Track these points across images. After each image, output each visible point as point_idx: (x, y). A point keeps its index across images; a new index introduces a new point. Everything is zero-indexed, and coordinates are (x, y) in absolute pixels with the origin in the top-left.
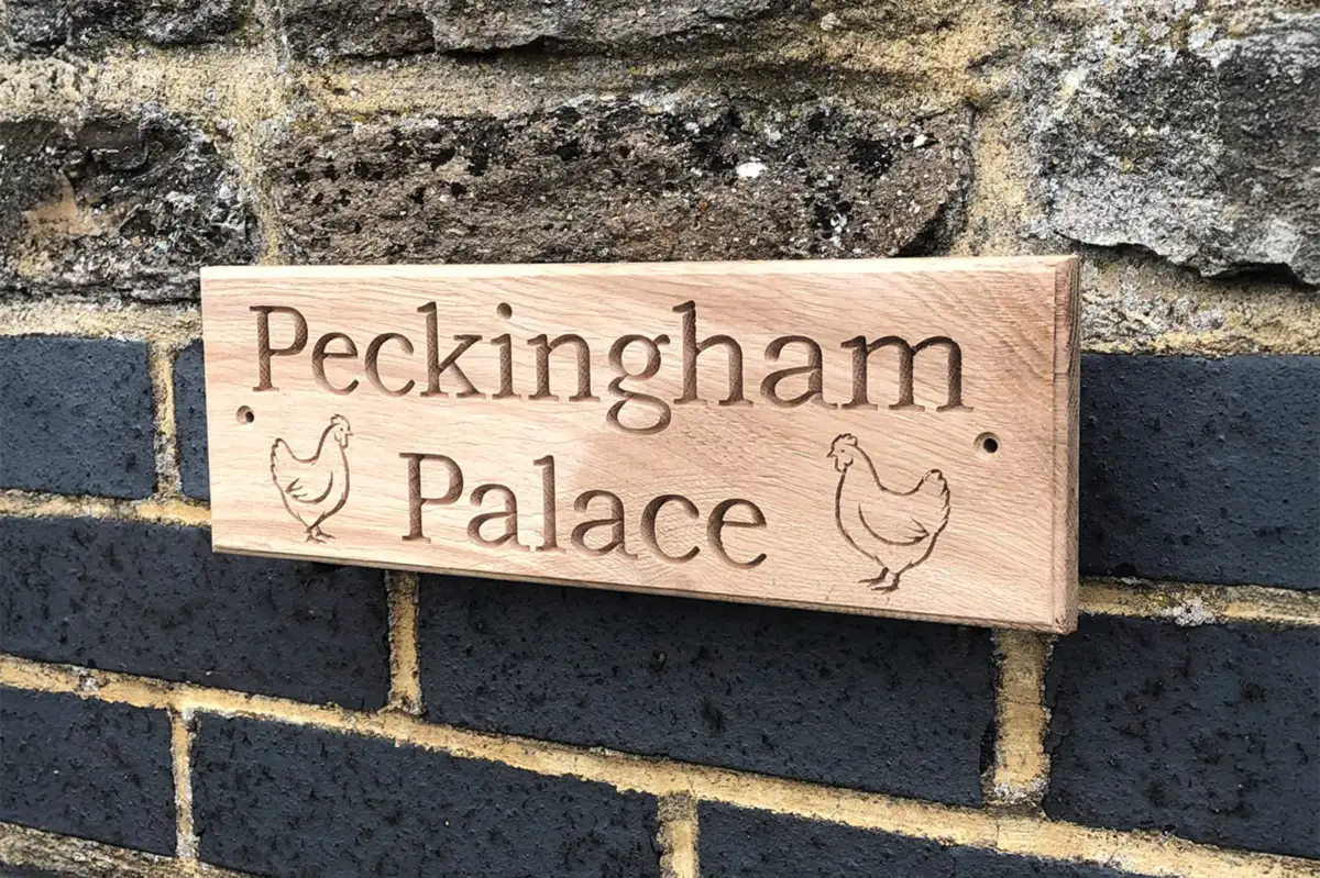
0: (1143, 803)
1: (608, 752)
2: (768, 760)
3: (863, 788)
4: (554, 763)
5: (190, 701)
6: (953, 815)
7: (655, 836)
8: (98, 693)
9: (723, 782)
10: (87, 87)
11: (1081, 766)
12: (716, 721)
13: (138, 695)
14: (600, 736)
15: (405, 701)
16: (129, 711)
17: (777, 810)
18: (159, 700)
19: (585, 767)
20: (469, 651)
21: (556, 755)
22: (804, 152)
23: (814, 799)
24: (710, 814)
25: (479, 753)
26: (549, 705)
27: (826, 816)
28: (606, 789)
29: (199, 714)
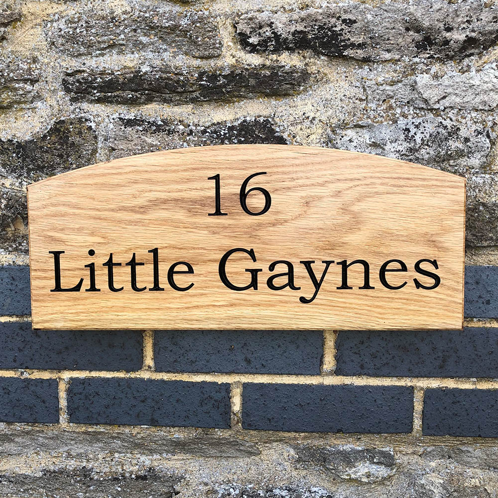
0: (359, 369)
1: (216, 374)
2: (263, 370)
3: (289, 374)
4: (198, 378)
5: (67, 375)
6: (312, 378)
7: (229, 394)
8: (29, 377)
9: (250, 377)
11: (344, 362)
12: (248, 361)
13: (46, 375)
14: (213, 370)
15: (149, 367)
16: (42, 381)
17: (266, 382)
18: (54, 376)
19: (208, 378)
20: (171, 351)
21: (199, 376)
23: (275, 378)
24: (246, 386)
25: (173, 379)
26: (197, 363)
27: (279, 382)
28: (215, 384)
29: (71, 379)
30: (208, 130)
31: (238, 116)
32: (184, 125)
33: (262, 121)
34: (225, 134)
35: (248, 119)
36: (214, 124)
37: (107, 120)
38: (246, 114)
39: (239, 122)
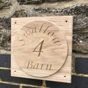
5: (22, 85)
8: (12, 84)
10: (10, 32)
13: (16, 84)
15: (44, 85)
18: (18, 85)
22: (86, 40)
26: (59, 86)
29: (23, 86)
30: (63, 10)
31: (74, 5)
32: (55, 9)
33: (83, 6)
34: (69, 11)
35: (78, 5)
36: (65, 8)
37: (30, 10)
38: (77, 4)
39: (75, 7)
